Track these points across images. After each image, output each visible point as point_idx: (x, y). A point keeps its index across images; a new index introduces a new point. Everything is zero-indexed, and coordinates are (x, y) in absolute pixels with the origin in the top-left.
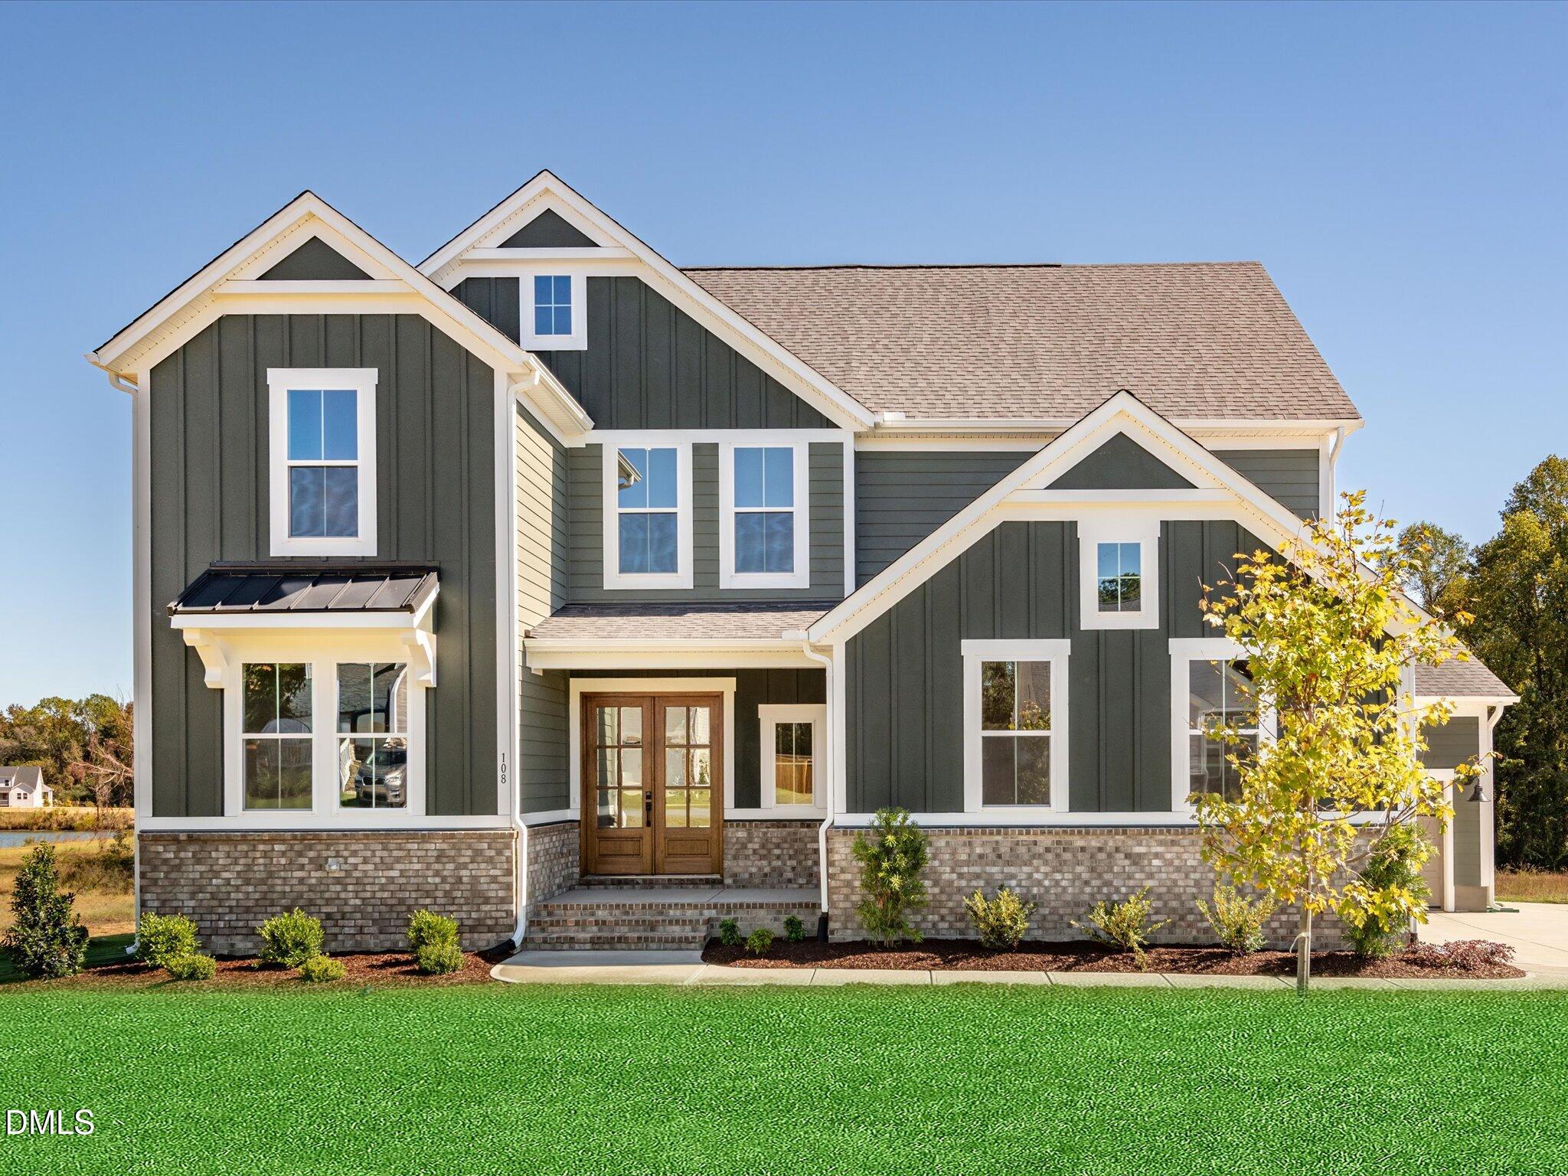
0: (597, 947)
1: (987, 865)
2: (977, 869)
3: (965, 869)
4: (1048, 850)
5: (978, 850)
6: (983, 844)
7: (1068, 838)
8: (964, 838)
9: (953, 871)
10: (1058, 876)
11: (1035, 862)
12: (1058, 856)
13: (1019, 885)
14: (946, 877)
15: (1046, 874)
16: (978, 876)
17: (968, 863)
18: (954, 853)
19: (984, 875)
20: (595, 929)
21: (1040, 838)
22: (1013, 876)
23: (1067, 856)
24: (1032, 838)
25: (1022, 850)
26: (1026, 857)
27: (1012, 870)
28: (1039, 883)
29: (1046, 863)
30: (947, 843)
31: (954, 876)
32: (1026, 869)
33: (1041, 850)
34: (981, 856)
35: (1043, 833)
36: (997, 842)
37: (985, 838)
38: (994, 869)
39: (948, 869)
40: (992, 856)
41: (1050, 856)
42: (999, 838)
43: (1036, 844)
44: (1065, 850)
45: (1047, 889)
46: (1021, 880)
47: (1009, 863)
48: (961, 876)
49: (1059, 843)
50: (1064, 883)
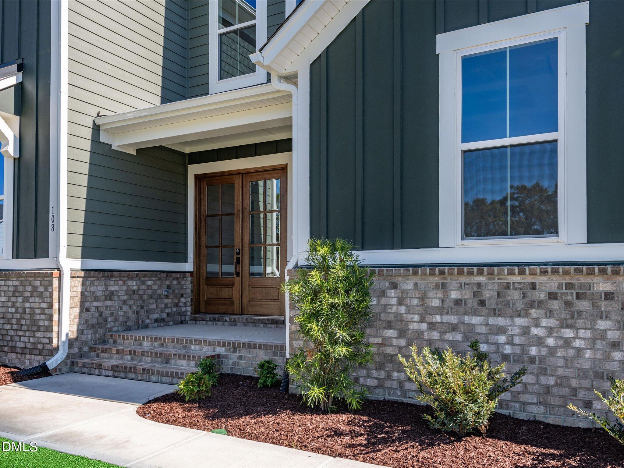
0: (116, 374)
1: (466, 313)
2: (453, 319)
3: (438, 318)
4: (552, 296)
5: (454, 295)
6: (460, 287)
7: (583, 279)
8: (436, 279)
9: (422, 320)
10: (568, 333)
11: (534, 312)
12: (568, 304)
13: (510, 342)
14: (414, 326)
15: (550, 330)
16: (454, 328)
17: (441, 310)
18: (423, 298)
19: (462, 328)
20: (129, 357)
21: (540, 279)
22: (501, 330)
23: (584, 305)
24: (528, 279)
25: (515, 295)
26: (520, 305)
27: (500, 321)
28: (540, 342)
29: (550, 314)
30: (416, 285)
31: (424, 326)
32: (519, 321)
33: (543, 296)
34: (458, 302)
35: (544, 273)
36: (479, 284)
37: (463, 279)
38: (476, 320)
39: (416, 317)
40: (473, 303)
41: (555, 305)
42: (481, 279)
43: (534, 288)
44: (579, 296)
45: (552, 351)
46: (512, 336)
47: (495, 313)
48: (432, 326)
49: (569, 286)
50: (578, 343)
